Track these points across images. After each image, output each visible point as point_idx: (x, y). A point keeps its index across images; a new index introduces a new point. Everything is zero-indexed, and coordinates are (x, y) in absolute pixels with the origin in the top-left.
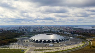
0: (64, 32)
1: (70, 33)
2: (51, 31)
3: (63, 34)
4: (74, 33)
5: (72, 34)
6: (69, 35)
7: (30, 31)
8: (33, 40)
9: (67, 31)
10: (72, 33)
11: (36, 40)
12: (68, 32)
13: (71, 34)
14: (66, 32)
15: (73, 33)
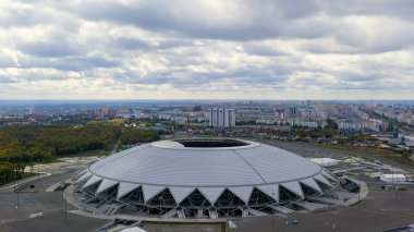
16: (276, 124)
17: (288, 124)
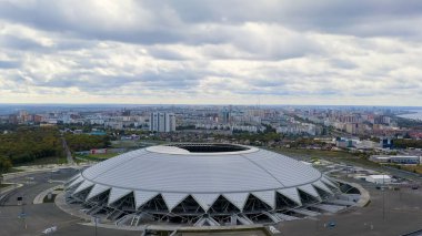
0: (338, 139)
1: (377, 140)
2: (275, 130)
3: (329, 149)
4: (397, 144)
5: (388, 150)
6: (364, 158)
7: (161, 130)
8: (93, 193)
9: (360, 130)
10: (385, 141)
11: (113, 198)
12: (361, 139)
13: (379, 147)
14: (354, 135)
15: (391, 146)
16: (216, 128)
17: (228, 129)
